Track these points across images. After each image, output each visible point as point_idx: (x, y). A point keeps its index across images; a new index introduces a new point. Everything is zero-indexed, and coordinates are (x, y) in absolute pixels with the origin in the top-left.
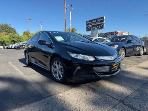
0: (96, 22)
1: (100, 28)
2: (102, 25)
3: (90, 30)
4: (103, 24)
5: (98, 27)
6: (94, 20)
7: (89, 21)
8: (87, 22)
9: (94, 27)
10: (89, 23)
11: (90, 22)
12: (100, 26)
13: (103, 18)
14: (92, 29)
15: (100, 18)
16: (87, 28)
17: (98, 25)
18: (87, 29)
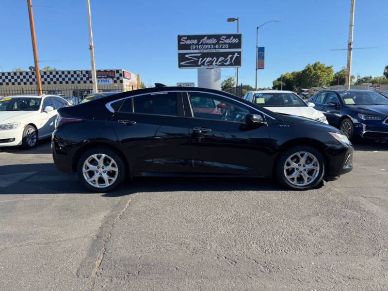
0: (214, 45)
1: (231, 65)
2: (236, 55)
3: (194, 64)
4: (239, 53)
5: (221, 59)
6: (210, 37)
7: (190, 37)
8: (180, 37)
9: (209, 59)
10: (188, 42)
11: (196, 41)
12: (231, 58)
13: (239, 37)
14: (203, 64)
15: (228, 36)
16: (182, 58)
17: (225, 55)
18: (180, 61)
